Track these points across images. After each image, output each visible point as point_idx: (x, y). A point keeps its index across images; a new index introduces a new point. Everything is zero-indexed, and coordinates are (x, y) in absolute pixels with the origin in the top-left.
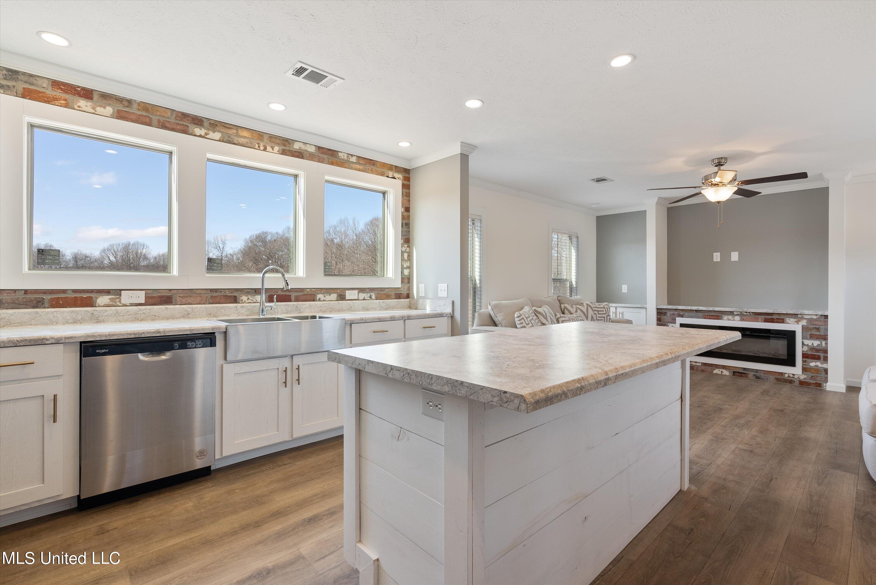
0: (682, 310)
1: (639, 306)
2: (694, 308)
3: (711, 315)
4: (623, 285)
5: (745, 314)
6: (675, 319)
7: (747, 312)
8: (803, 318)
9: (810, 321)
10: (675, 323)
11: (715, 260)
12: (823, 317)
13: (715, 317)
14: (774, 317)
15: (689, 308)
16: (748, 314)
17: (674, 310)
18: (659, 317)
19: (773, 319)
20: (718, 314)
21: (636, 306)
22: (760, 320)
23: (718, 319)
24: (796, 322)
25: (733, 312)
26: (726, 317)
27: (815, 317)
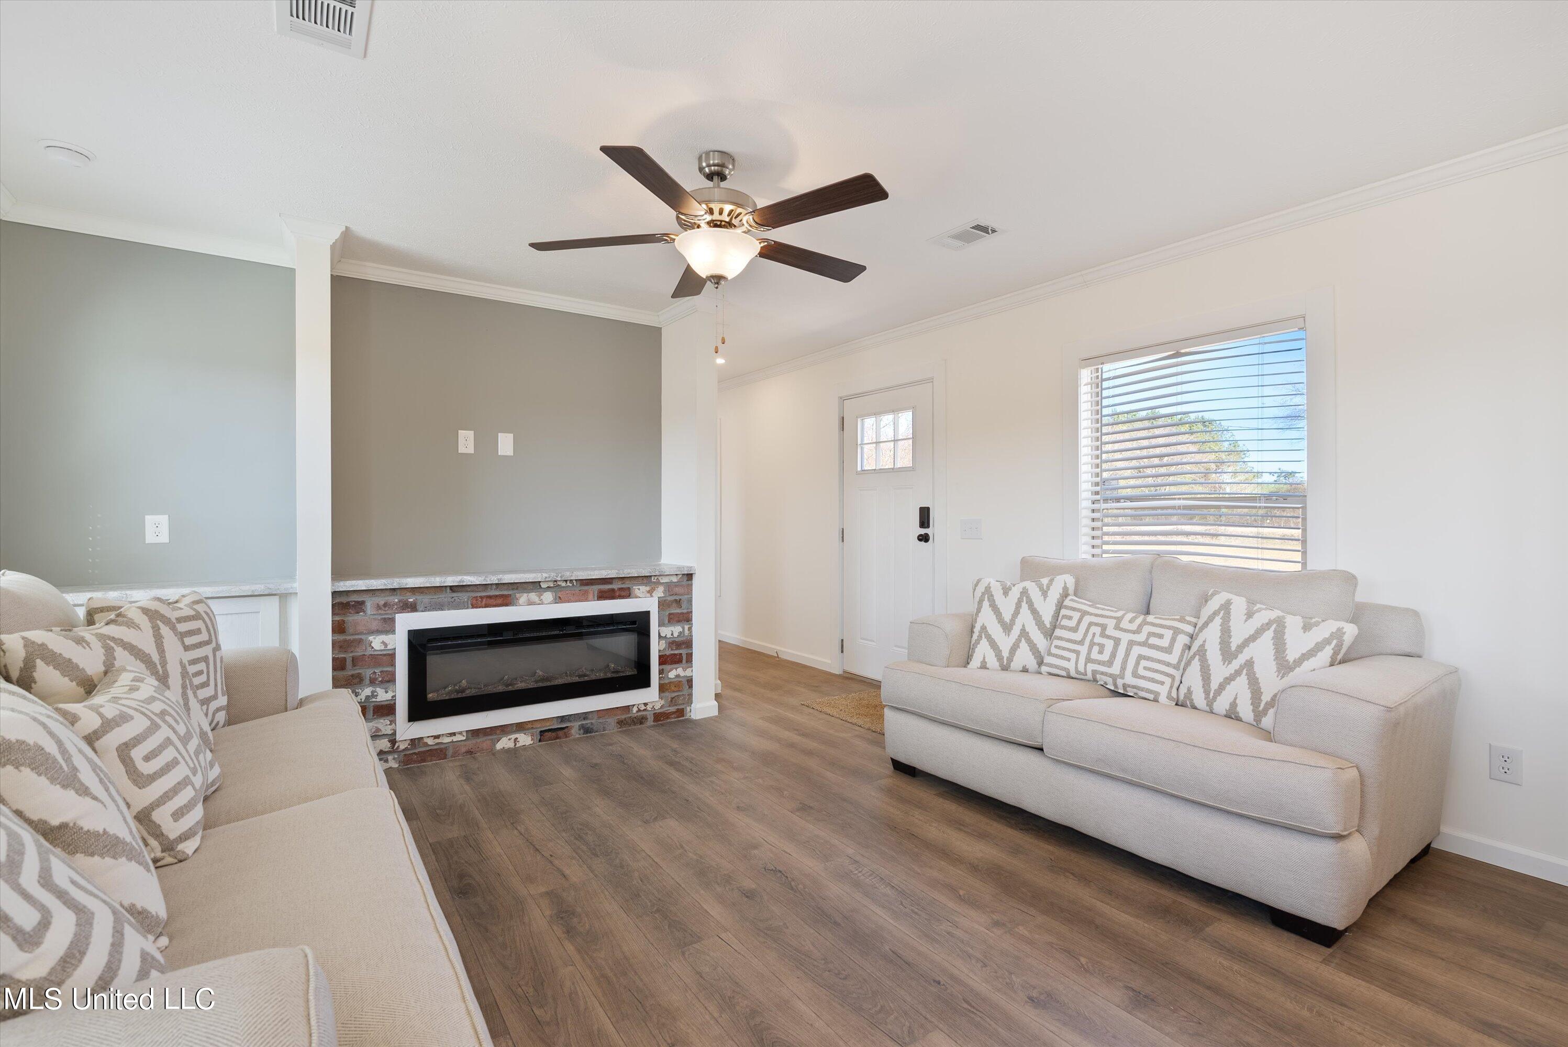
0: (414, 590)
1: (259, 588)
2: (451, 581)
3: (490, 597)
4: (148, 518)
5: (564, 584)
6: (393, 620)
7: (566, 581)
8: (658, 583)
9: (669, 587)
10: (393, 631)
11: (462, 449)
12: (685, 578)
13: (499, 601)
14: (615, 586)
15: (437, 581)
16: (569, 584)
17: (388, 593)
18: (337, 618)
19: (613, 590)
20: (506, 593)
21: (246, 589)
22: (591, 596)
23: (507, 605)
24: (649, 592)
25: (540, 582)
26: (523, 598)
27: (675, 579)
